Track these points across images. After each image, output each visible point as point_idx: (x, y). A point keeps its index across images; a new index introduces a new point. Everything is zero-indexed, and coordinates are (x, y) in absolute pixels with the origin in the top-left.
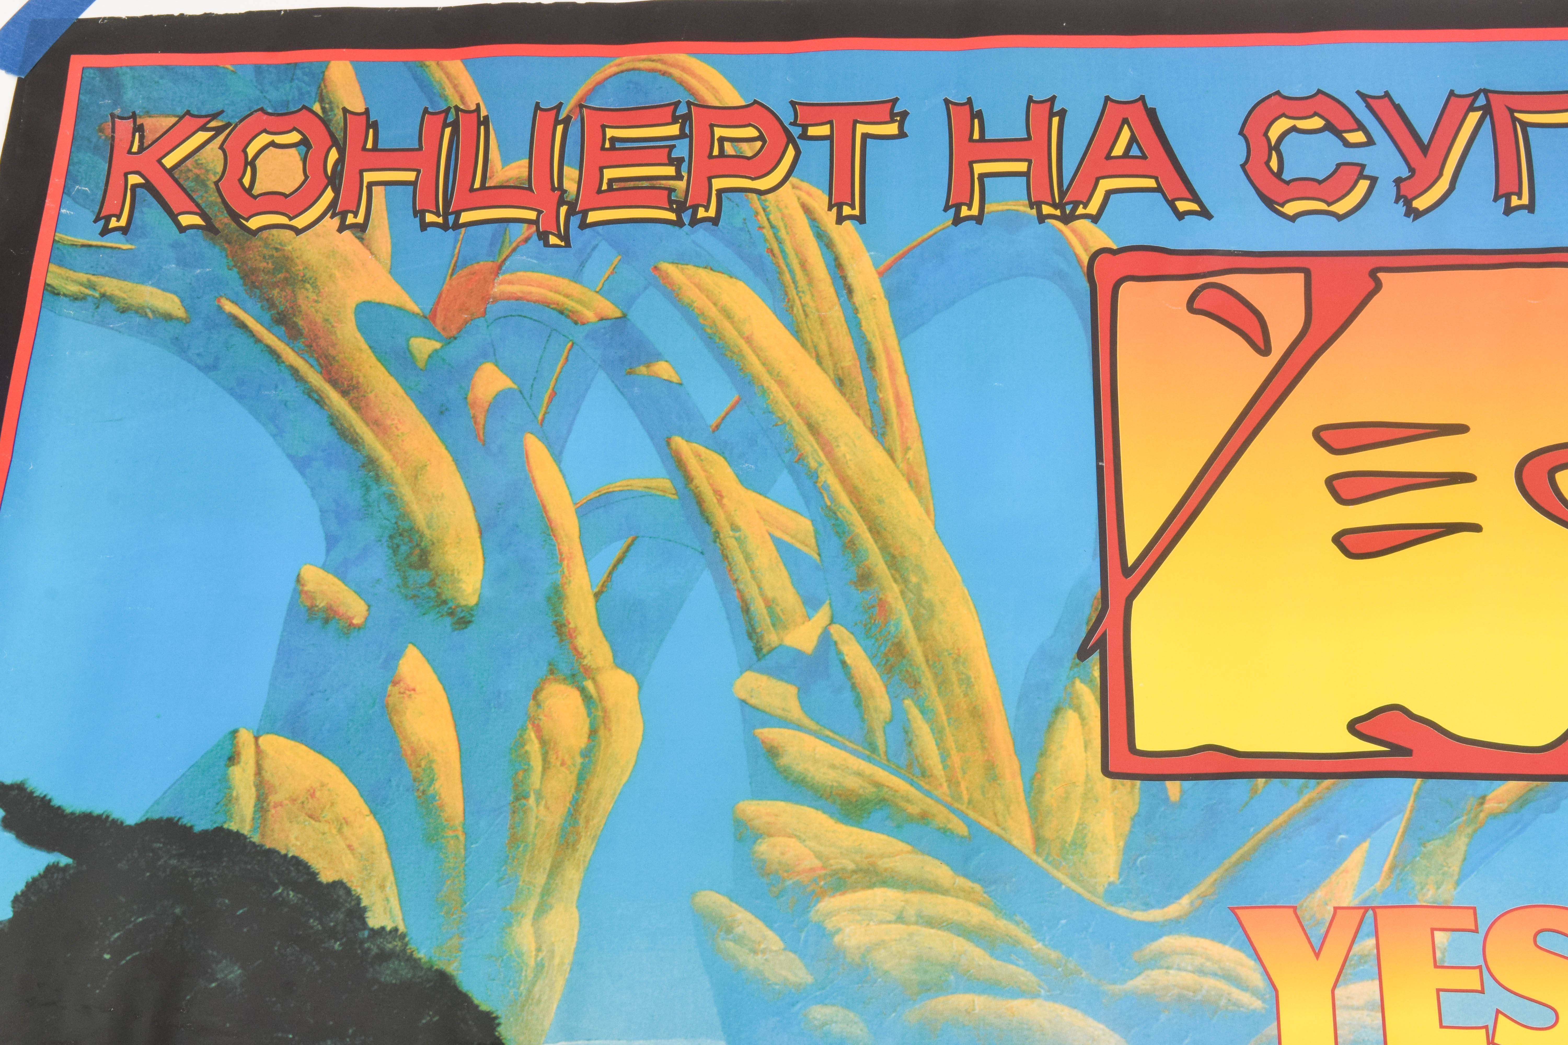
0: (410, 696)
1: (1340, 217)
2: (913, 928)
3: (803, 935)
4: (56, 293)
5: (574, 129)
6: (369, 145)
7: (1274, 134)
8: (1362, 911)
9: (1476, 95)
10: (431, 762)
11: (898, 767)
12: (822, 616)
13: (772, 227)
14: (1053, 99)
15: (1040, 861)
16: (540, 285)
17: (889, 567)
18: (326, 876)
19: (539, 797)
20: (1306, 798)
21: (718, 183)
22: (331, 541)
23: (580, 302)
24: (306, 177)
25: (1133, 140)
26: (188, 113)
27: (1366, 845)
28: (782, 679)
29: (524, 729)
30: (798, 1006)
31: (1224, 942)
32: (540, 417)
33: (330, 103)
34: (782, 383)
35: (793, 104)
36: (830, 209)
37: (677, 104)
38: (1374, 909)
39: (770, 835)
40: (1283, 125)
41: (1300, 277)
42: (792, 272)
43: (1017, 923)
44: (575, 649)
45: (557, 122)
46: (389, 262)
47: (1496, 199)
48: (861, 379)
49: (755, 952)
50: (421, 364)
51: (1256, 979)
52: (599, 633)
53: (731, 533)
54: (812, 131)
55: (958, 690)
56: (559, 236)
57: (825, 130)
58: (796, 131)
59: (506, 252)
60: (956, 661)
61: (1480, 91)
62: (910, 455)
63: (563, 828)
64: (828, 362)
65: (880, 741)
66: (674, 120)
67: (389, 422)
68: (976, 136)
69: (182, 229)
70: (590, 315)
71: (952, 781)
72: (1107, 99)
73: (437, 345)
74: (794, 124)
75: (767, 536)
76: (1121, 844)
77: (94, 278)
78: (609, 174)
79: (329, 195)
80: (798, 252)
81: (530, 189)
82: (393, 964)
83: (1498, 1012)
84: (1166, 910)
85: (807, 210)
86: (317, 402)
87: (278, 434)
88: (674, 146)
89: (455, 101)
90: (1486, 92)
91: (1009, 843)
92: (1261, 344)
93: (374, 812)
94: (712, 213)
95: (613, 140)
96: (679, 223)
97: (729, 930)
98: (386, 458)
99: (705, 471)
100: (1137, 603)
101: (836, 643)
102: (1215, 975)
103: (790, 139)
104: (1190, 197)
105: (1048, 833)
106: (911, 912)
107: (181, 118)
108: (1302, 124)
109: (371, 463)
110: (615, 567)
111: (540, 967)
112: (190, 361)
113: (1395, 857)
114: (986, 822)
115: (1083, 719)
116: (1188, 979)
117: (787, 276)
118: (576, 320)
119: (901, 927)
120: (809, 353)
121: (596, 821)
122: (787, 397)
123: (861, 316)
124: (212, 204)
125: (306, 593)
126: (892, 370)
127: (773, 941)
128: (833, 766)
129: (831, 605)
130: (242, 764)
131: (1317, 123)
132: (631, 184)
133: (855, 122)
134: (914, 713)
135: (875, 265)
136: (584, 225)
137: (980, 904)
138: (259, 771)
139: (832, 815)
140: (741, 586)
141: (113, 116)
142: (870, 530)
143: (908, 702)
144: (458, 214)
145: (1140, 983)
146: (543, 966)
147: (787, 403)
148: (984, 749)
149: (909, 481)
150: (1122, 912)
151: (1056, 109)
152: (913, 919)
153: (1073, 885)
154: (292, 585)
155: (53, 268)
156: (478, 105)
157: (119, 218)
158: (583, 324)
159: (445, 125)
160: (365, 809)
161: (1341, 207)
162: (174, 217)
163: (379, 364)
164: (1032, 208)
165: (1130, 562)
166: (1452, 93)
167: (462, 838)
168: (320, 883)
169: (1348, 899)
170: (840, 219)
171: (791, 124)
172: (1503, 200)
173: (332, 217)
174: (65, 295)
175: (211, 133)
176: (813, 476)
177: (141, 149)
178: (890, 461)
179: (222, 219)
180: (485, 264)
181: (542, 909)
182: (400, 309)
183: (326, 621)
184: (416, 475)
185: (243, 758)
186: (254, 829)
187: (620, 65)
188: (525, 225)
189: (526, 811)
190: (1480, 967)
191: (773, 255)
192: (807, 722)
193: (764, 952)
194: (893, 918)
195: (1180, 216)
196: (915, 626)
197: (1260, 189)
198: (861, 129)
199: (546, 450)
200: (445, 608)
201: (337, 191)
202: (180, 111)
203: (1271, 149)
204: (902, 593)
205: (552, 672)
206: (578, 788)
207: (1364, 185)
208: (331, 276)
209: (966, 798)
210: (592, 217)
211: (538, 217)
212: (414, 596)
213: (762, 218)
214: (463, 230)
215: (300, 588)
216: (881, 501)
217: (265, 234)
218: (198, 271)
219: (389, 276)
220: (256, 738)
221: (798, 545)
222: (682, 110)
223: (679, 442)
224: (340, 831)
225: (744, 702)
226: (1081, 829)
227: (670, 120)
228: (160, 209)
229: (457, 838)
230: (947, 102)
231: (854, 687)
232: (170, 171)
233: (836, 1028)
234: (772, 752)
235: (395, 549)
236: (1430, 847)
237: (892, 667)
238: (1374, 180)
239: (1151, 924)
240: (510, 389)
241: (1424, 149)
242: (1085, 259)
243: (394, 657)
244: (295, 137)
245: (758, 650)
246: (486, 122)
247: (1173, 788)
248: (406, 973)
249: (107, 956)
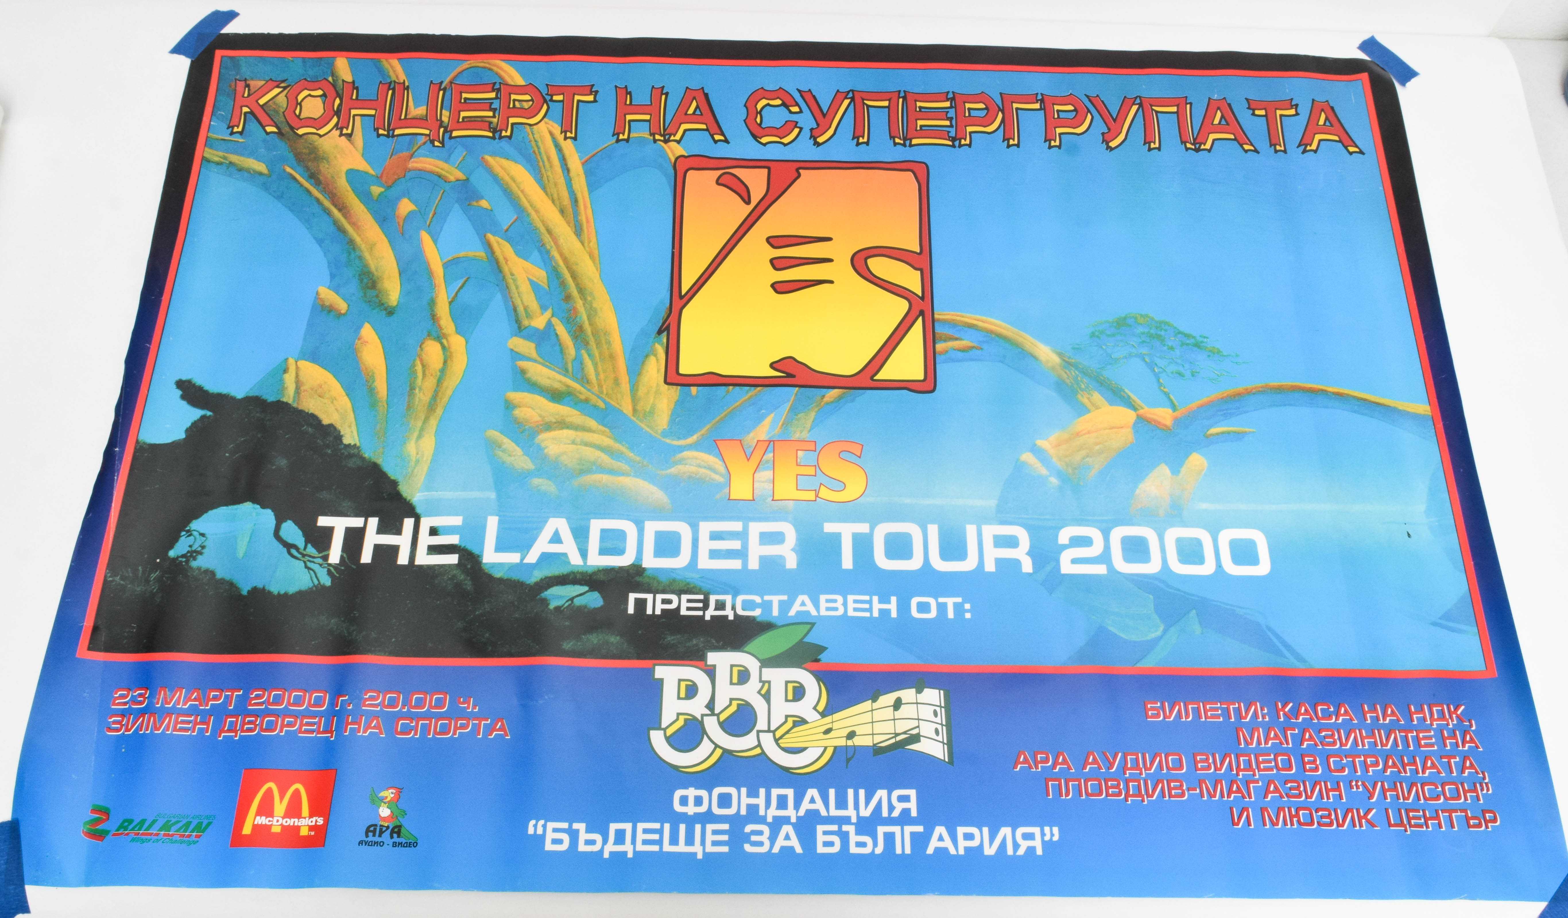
0: (365, 345)
1: (785, 145)
2: (579, 446)
3: (531, 449)
4: (208, 161)
5: (448, 93)
6: (354, 97)
7: (759, 107)
8: (768, 443)
9: (848, 92)
10: (374, 373)
11: (577, 378)
12: (548, 314)
13: (536, 141)
14: (663, 87)
15: (635, 419)
16: (430, 164)
17: (579, 293)
18: (326, 421)
19: (420, 389)
20: (750, 394)
21: (512, 120)
22: (333, 276)
23: (447, 172)
24: (325, 111)
25: (697, 107)
26: (271, 79)
27: (772, 415)
28: (529, 341)
29: (415, 360)
30: (528, 478)
31: (710, 454)
32: (428, 224)
33: (336, 77)
34: (537, 211)
35: (547, 85)
36: (561, 133)
37: (495, 84)
38: (774, 441)
39: (520, 407)
40: (763, 102)
41: (766, 171)
42: (543, 162)
43: (623, 445)
44: (439, 325)
45: (440, 90)
46: (362, 152)
47: (853, 139)
48: (571, 210)
49: (510, 456)
50: (375, 198)
51: (722, 469)
52: (450, 319)
53: (510, 277)
54: (555, 98)
55: (605, 347)
56: (439, 142)
57: (560, 98)
58: (548, 98)
59: (415, 148)
60: (605, 334)
61: (850, 90)
62: (591, 244)
63: (430, 403)
64: (557, 202)
65: (570, 369)
66: (493, 90)
67: (360, 224)
68: (628, 103)
69: (267, 133)
70: (452, 178)
71: (600, 386)
72: (687, 88)
73: (383, 190)
74: (547, 94)
75: (526, 278)
76: (670, 413)
77: (226, 155)
78: (463, 114)
79: (335, 120)
80: (546, 152)
81: (427, 120)
82: (354, 459)
83: (821, 484)
84: (687, 440)
85: (551, 134)
86: (328, 214)
87: (310, 228)
88: (492, 103)
89: (394, 78)
90: (853, 91)
91: (622, 411)
92: (747, 199)
93: (347, 395)
94: (508, 133)
95: (466, 99)
96: (494, 138)
97: (500, 447)
98: (358, 240)
99: (501, 249)
100: (684, 311)
101: (553, 325)
102: (705, 467)
103: (545, 101)
104: (720, 133)
105: (639, 408)
106: (578, 440)
107: (267, 81)
108: (772, 102)
109: (351, 242)
110: (459, 290)
111: (417, 461)
112: (270, 194)
113: (784, 420)
114: (613, 403)
115: (657, 360)
116: (694, 469)
117: (541, 164)
118: (446, 181)
119: (575, 446)
120: (549, 198)
121: (445, 399)
122: (539, 217)
123: (573, 182)
124: (282, 122)
125: (320, 299)
126: (585, 207)
127: (518, 451)
128: (549, 378)
129: (552, 309)
130: (289, 373)
131: (778, 102)
132: (473, 119)
133: (574, 94)
134: (585, 356)
135: (580, 159)
136: (451, 138)
137: (608, 437)
138: (297, 376)
139: (547, 399)
140: (513, 300)
141: (236, 80)
142: (571, 276)
143: (583, 352)
144: (394, 130)
145: (673, 470)
146: (419, 461)
147: (538, 220)
148: (614, 371)
149: (590, 256)
150: (668, 441)
151: (664, 92)
152: (579, 443)
153: (648, 430)
154: (315, 295)
155: (207, 149)
156: (404, 81)
157: (238, 127)
158: (449, 182)
159: (389, 89)
160: (344, 394)
161: (786, 140)
162: (263, 128)
163: (356, 198)
164: (651, 136)
165: (683, 294)
166: (838, 91)
167: (386, 406)
168: (323, 425)
169: (764, 437)
170: (566, 138)
171: (546, 94)
172: (856, 139)
173: (336, 130)
174: (212, 162)
175: (281, 89)
176: (548, 252)
177: (249, 95)
178: (582, 247)
179: (286, 129)
180: (406, 153)
181: (420, 437)
182: (366, 173)
183: (329, 311)
184: (372, 247)
185: (290, 370)
186: (294, 401)
187: (469, 64)
188: (424, 137)
189: (414, 395)
190: (815, 466)
191: (535, 153)
192: (539, 359)
193: (514, 456)
194: (571, 442)
195: (716, 142)
196: (588, 319)
197: (752, 130)
198: (577, 98)
199: (430, 238)
200: (382, 307)
201: (339, 118)
202: (267, 78)
203: (757, 113)
204: (584, 304)
205: (429, 336)
206: (438, 385)
207: (796, 131)
208: (335, 157)
209: (605, 392)
210: (455, 134)
211: (430, 133)
212: (369, 302)
213: (531, 136)
214: (396, 138)
215: (317, 296)
216: (577, 264)
217: (305, 137)
218: (275, 153)
219: (362, 158)
220: (296, 362)
221: (540, 283)
222: (497, 86)
223: (490, 236)
224: (332, 402)
225: (512, 350)
226: (653, 407)
227: (491, 90)
228: (258, 124)
229: (384, 406)
230: (616, 87)
231: (560, 345)
232: (262, 106)
233: (543, 488)
234: (523, 372)
235: (361, 281)
236: (799, 416)
237: (577, 336)
238: (801, 129)
239: (679, 446)
240: (415, 210)
241: (824, 115)
242: (673, 160)
243: (360, 327)
244: (320, 92)
245: (519, 328)
246: (408, 88)
247: (694, 390)
248: (359, 463)
249: (227, 455)
